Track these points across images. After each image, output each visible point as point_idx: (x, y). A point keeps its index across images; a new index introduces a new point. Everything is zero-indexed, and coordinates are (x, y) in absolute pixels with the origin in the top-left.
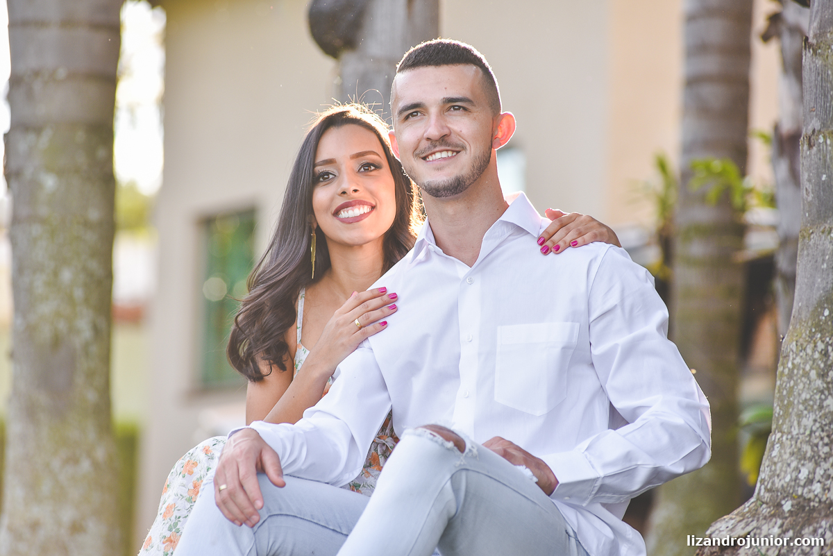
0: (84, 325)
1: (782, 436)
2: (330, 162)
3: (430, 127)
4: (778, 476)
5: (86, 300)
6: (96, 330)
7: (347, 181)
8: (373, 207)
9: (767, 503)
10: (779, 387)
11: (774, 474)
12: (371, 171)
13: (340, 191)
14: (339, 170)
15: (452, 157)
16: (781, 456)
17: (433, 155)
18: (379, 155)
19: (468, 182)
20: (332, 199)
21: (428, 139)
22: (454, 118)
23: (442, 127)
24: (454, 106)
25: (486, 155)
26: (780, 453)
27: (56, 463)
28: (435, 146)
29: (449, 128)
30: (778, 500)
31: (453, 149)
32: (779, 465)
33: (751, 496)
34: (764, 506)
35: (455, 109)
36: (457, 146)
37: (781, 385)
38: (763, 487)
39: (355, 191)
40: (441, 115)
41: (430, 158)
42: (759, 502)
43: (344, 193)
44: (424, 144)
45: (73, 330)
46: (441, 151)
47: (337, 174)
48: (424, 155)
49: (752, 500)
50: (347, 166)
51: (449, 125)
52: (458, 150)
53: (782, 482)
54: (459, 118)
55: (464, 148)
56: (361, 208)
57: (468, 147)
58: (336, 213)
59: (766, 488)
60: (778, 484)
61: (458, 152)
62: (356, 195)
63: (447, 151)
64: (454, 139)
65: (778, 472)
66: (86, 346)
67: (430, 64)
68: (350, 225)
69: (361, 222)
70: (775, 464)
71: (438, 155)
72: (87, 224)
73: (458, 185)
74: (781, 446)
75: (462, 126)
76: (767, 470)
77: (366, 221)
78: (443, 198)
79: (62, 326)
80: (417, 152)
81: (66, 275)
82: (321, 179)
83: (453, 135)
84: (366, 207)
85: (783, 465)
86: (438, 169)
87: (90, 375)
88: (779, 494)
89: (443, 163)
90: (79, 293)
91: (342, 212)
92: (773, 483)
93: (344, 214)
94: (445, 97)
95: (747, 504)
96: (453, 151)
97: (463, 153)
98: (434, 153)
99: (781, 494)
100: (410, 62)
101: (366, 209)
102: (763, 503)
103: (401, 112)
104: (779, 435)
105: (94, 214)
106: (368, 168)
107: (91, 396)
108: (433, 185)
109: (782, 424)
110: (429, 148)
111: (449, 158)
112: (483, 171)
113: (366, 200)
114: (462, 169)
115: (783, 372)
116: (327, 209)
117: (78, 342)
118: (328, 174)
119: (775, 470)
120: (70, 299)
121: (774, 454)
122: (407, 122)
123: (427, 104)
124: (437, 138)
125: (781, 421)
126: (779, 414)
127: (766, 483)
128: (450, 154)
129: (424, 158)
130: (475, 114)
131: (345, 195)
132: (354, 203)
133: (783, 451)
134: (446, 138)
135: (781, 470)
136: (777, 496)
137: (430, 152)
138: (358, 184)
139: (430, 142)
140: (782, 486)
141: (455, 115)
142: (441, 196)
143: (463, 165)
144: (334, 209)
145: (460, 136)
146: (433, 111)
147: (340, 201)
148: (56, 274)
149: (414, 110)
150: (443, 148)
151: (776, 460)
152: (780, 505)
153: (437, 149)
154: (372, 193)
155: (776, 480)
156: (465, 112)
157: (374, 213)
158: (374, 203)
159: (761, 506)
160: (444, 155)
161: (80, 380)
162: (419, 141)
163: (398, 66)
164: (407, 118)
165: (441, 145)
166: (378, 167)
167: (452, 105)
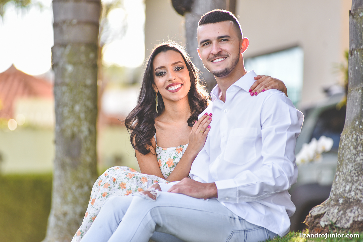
0: (85, 129)
1: (340, 173)
2: (163, 67)
3: (213, 49)
4: (338, 189)
5: (86, 119)
6: (90, 131)
7: (171, 75)
8: (182, 85)
9: (333, 200)
10: (339, 153)
11: (336, 188)
12: (180, 70)
13: (168, 79)
14: (167, 70)
15: (223, 60)
16: (339, 181)
17: (215, 60)
18: (182, 63)
19: (230, 70)
20: (165, 83)
21: (212, 54)
22: (223, 44)
23: (218, 49)
24: (223, 40)
25: (238, 57)
26: (339, 179)
27: (74, 188)
28: (216, 57)
29: (221, 49)
30: (338, 199)
31: (224, 57)
32: (338, 185)
33: (328, 198)
34: (332, 201)
35: (224, 41)
36: (225, 55)
37: (340, 152)
38: (332, 194)
39: (175, 79)
40: (217, 43)
41: (214, 61)
42: (330, 200)
43: (170, 80)
44: (211, 56)
45: (80, 131)
46: (218, 59)
47: (166, 72)
48: (211, 60)
49: (329, 199)
50: (170, 69)
51: (221, 48)
52: (226, 57)
53: (339, 191)
54: (225, 44)
55: (228, 56)
56: (177, 86)
57: (230, 55)
58: (167, 88)
59: (333, 194)
60: (338, 192)
61: (226, 58)
62: (175, 81)
63: (221, 58)
64: (224, 53)
65: (338, 187)
66: (86, 138)
67: (211, 23)
68: (174, 93)
69: (178, 92)
70: (337, 184)
71: (217, 60)
72: (86, 86)
73: (227, 72)
74: (339, 177)
75: (226, 47)
76: (334, 186)
77: (180, 91)
78: (220, 77)
79: (75, 129)
80: (209, 59)
81: (77, 108)
82: (160, 75)
83: (223, 51)
84: (179, 85)
85: (340, 184)
86: (218, 66)
87: (88, 150)
88: (338, 196)
89: (220, 63)
90: (82, 115)
91: (170, 88)
92: (336, 192)
93: (170, 89)
94: (219, 36)
95: (326, 201)
96: (223, 58)
97: (228, 58)
98: (216, 59)
99: (339, 196)
100: (203, 22)
101: (179, 86)
102: (332, 200)
103: (201, 43)
104: (338, 172)
105: (89, 82)
106: (179, 69)
107: (88, 159)
108: (216, 72)
109: (340, 168)
110: (213, 57)
111: (222, 61)
112: (237, 64)
113: (179, 82)
114: (228, 65)
115: (340, 147)
116: (163, 87)
117: (82, 136)
118: (162, 72)
119: (337, 187)
120: (79, 118)
121: (337, 180)
122: (204, 47)
123: (211, 40)
124: (216, 54)
125: (339, 167)
126: (339, 164)
127: (333, 192)
128: (222, 59)
129: (212, 61)
130: (231, 41)
131: (170, 81)
132: (174, 84)
133: (340, 179)
134: (220, 53)
135: (339, 187)
136: (337, 197)
137: (214, 59)
138: (175, 76)
139: (213, 55)
140: (339, 193)
141: (223, 43)
142: (219, 77)
143: (228, 63)
144: (166, 86)
145: (226, 51)
146: (214, 42)
147: (168, 84)
148: (73, 107)
149: (207, 42)
150: (219, 57)
151: (337, 182)
152: (338, 201)
153: (217, 58)
154: (181, 79)
155: (337, 190)
156: (227, 41)
157: (183, 87)
158: (182, 83)
159: (331, 201)
160: (220, 60)
161: (83, 152)
162: (209, 54)
163: (199, 23)
164: (204, 45)
165: (218, 56)
166: (182, 68)
167: (221, 39)
